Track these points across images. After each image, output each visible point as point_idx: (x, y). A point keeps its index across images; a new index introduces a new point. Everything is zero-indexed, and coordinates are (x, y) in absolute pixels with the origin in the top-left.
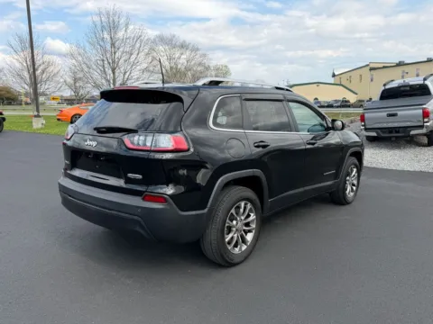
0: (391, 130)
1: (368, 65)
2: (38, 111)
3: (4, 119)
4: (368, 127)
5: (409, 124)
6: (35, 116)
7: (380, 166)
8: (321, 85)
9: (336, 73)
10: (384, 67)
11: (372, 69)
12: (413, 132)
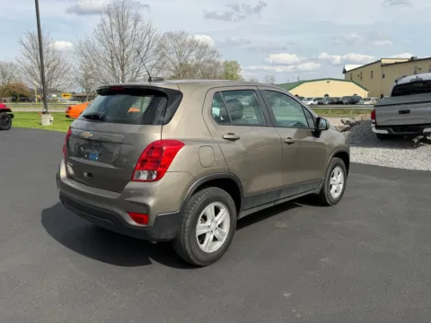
0: (404, 127)
1: (380, 61)
2: (46, 107)
3: (12, 116)
4: (378, 124)
5: (423, 122)
6: (44, 113)
7: (391, 165)
8: (331, 81)
9: (347, 70)
10: (396, 63)
11: (382, 66)
12: (425, 130)
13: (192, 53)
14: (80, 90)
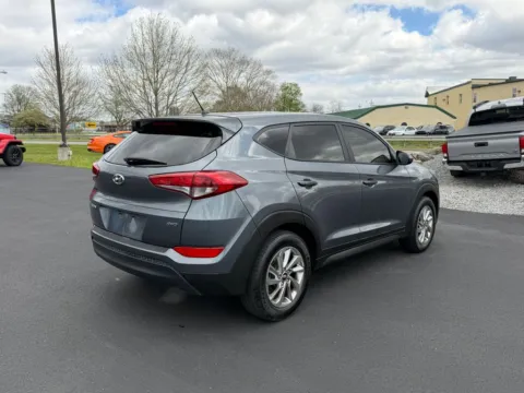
0: (480, 163)
1: (468, 83)
2: (64, 139)
3: (24, 150)
4: (451, 159)
5: (502, 156)
6: (61, 146)
8: (410, 107)
9: (430, 93)
10: (491, 85)
11: (474, 87)
12: (507, 166)
13: (242, 75)
14: (108, 119)
